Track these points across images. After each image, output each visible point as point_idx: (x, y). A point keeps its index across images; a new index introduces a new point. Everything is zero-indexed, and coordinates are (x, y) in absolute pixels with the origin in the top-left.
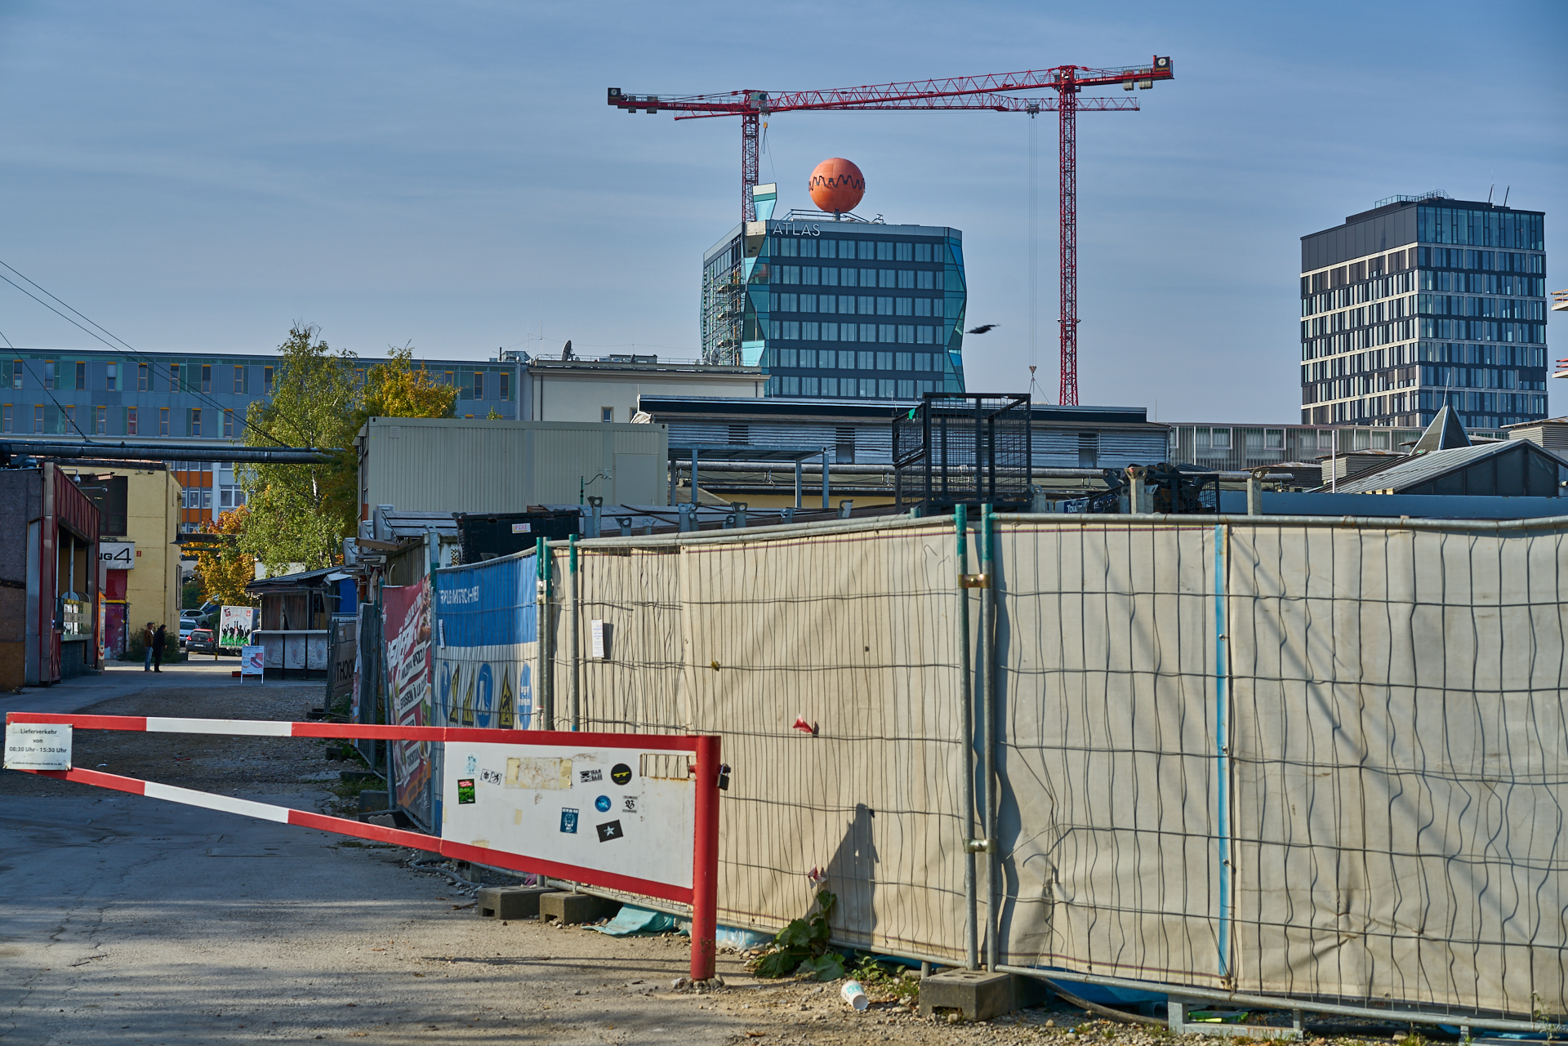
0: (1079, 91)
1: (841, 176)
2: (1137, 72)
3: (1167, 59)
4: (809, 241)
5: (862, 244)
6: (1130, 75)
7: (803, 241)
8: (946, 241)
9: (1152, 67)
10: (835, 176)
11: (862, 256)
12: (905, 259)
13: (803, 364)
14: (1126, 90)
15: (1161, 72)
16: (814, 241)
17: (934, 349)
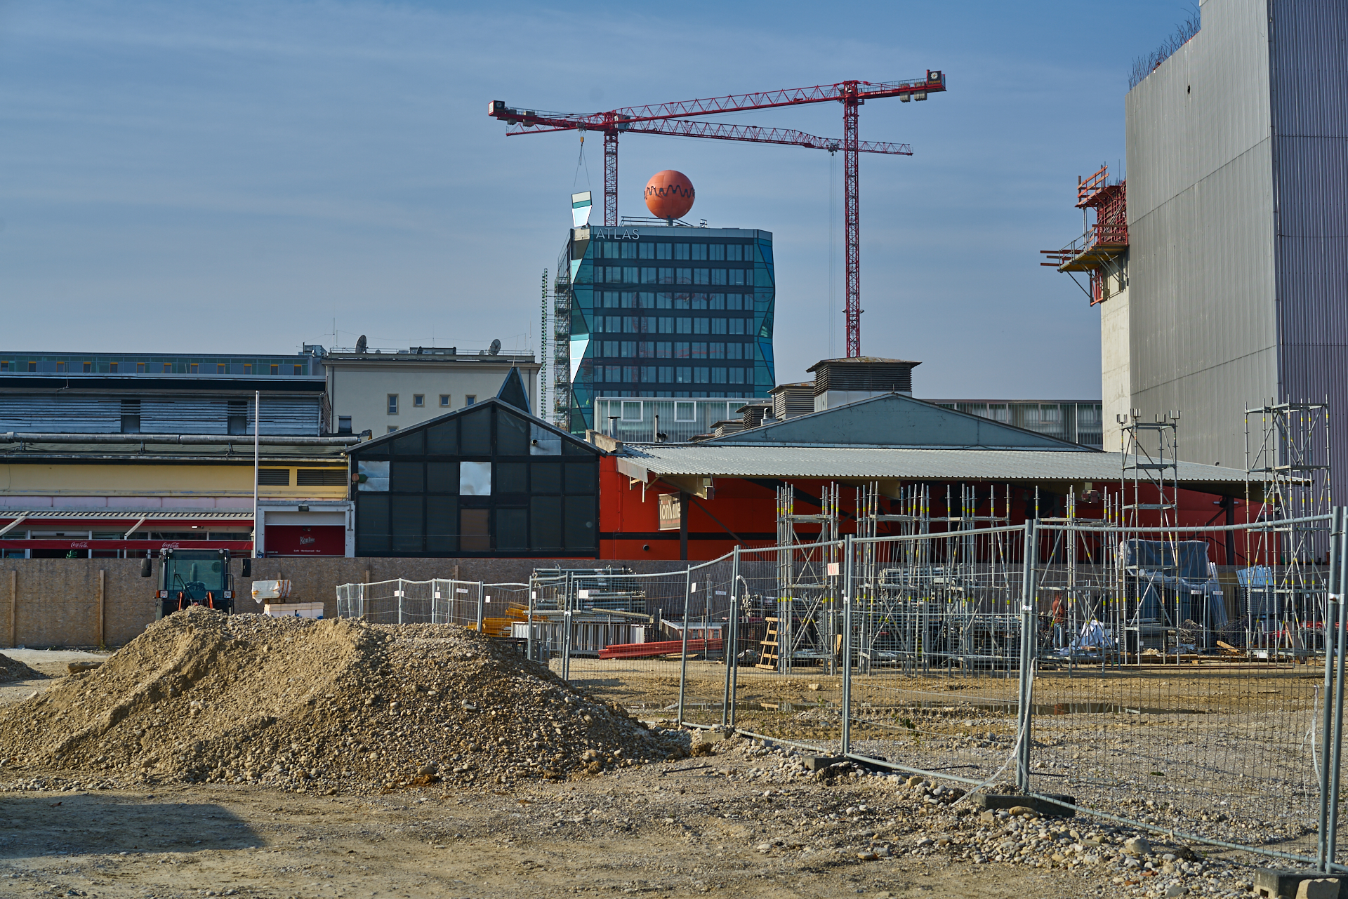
0: (863, 103)
1: (670, 186)
2: (912, 86)
3: (939, 73)
4: (630, 244)
5: (678, 246)
6: (906, 88)
7: (624, 245)
8: (756, 241)
9: (926, 80)
10: (665, 186)
11: (679, 257)
12: (718, 259)
13: (624, 354)
14: (903, 101)
15: (935, 84)
16: (635, 244)
17: (745, 339)
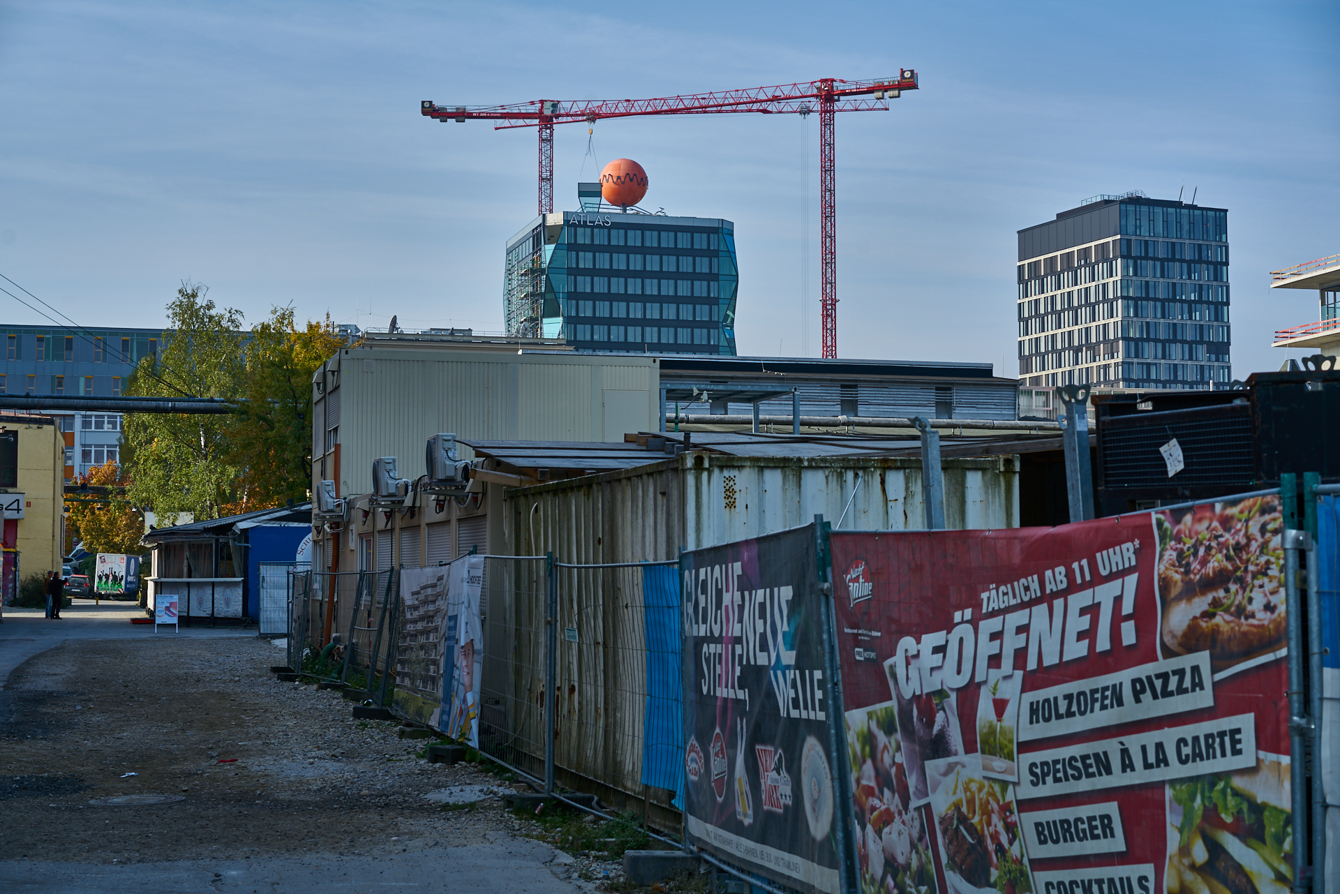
0: (838, 100)
1: (628, 174)
2: (886, 84)
3: (912, 72)
4: (602, 230)
5: (648, 233)
6: (880, 86)
7: (596, 230)
8: (720, 231)
9: (899, 79)
10: (622, 174)
11: (648, 244)
12: (685, 247)
13: (596, 337)
14: (878, 99)
15: (908, 83)
16: (606, 230)
17: (710, 325)
